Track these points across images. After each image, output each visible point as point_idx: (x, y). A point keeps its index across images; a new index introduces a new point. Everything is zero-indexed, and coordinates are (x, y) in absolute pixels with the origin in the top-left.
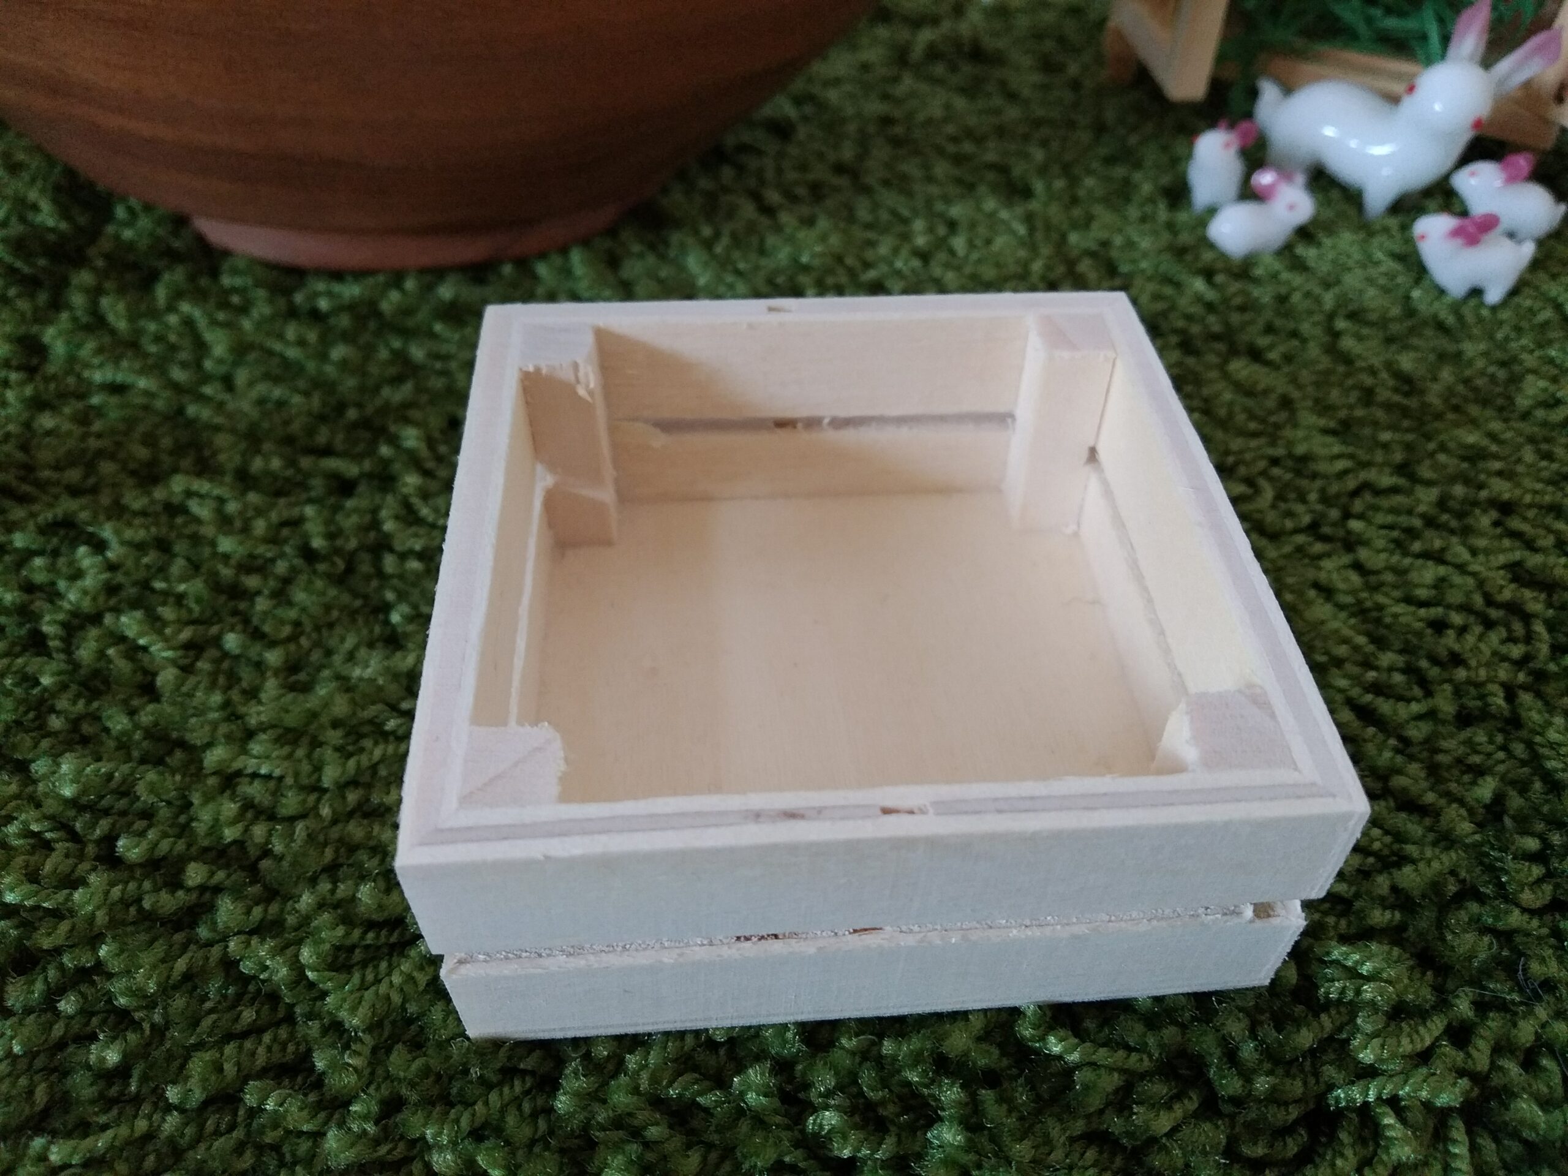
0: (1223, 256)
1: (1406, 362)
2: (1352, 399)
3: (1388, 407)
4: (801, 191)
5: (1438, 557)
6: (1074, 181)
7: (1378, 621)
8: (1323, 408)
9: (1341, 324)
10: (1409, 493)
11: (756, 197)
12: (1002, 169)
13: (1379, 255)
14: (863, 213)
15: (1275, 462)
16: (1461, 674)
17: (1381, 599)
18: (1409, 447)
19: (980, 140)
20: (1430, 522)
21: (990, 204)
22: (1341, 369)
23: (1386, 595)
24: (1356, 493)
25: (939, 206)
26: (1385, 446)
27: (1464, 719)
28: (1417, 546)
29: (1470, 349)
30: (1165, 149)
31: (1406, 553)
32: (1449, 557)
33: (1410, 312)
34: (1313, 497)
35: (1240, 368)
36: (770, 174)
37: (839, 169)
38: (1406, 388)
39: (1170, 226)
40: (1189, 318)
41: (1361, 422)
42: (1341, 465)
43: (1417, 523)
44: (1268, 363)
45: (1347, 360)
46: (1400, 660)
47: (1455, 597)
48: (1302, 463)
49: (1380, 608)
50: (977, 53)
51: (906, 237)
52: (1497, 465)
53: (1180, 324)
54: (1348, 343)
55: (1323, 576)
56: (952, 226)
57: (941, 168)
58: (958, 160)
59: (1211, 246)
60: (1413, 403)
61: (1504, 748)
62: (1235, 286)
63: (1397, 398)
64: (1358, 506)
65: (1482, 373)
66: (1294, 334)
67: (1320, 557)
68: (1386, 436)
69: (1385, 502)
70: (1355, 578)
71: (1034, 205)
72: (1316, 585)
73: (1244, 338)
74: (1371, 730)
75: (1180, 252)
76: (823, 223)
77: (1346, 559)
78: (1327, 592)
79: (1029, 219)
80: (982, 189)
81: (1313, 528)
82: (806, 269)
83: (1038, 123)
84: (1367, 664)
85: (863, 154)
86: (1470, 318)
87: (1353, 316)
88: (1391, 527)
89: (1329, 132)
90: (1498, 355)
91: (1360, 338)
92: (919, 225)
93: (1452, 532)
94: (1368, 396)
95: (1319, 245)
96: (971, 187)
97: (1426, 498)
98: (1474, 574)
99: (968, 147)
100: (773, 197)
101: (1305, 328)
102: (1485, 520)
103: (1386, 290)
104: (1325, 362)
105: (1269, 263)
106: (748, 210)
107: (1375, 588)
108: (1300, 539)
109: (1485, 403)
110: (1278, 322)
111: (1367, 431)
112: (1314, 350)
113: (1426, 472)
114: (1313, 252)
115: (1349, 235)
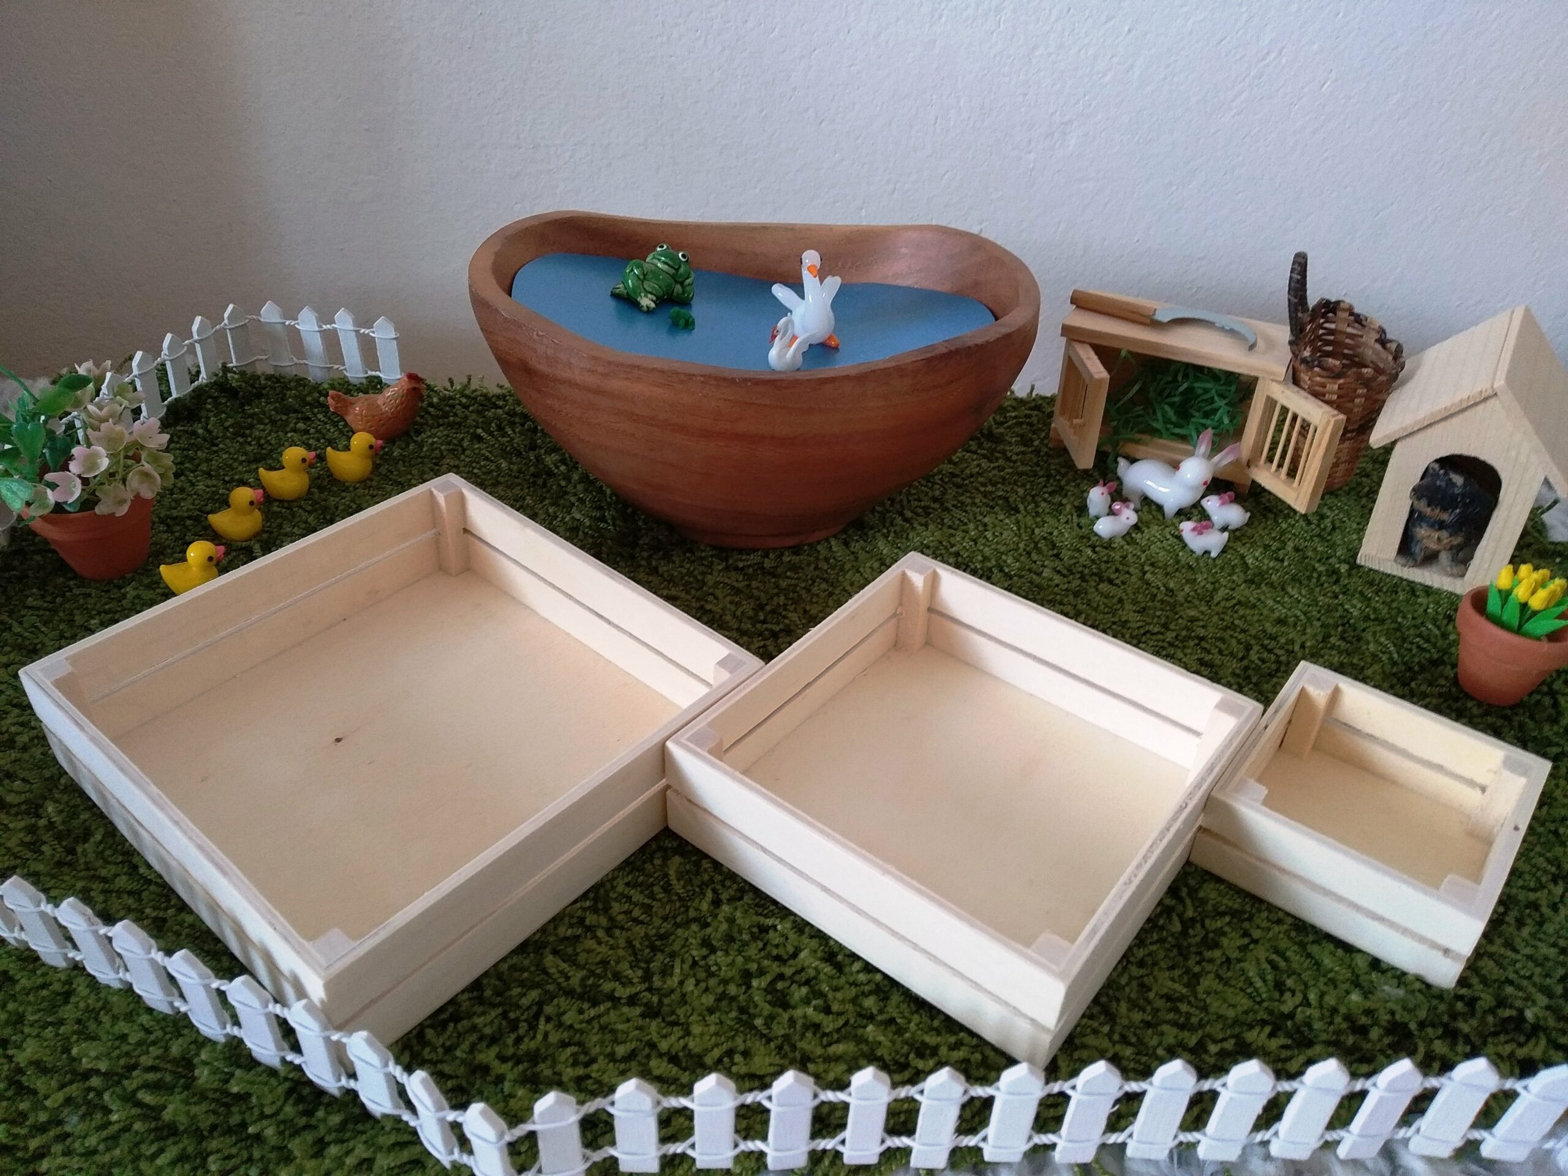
1: (1172, 585)
2: (1147, 599)
3: (1162, 601)
4: (920, 510)
6: (1037, 505)
8: (1135, 602)
11: (901, 514)
12: (1006, 499)
13: (1167, 536)
14: (947, 520)
15: (1114, 623)
18: (1167, 617)
19: (994, 485)
20: (1171, 644)
21: (1001, 516)
22: (1145, 587)
24: (1145, 634)
25: (980, 517)
29: (1199, 578)
33: (1178, 562)
35: (1104, 587)
36: (905, 503)
37: (935, 500)
38: (1170, 593)
39: (1080, 527)
40: (1084, 566)
42: (1139, 624)
43: (1166, 645)
44: (1116, 585)
45: (1148, 583)
52: (1201, 623)
53: (1080, 569)
54: (1148, 576)
56: (985, 525)
57: (979, 499)
58: (985, 495)
59: (1096, 535)
60: (1172, 600)
62: (1104, 552)
63: (1166, 598)
65: (1203, 587)
66: (1128, 573)
68: (1158, 613)
69: (1154, 637)
71: (1020, 516)
73: (1106, 575)
75: (1082, 537)
76: (931, 527)
79: (1018, 522)
80: (997, 509)
83: (1020, 474)
85: (944, 491)
86: (1202, 564)
87: (1152, 565)
90: (1210, 580)
91: (1155, 574)
92: (971, 526)
94: (1154, 597)
95: (1143, 533)
96: (992, 508)
99: (990, 488)
100: (908, 514)
101: (1132, 570)
103: (1168, 552)
104: (1138, 584)
106: (899, 520)
109: (1202, 599)
110: (1121, 568)
111: (1151, 612)
112: (1134, 579)
113: (1172, 626)
114: (1139, 535)
115: (1156, 527)
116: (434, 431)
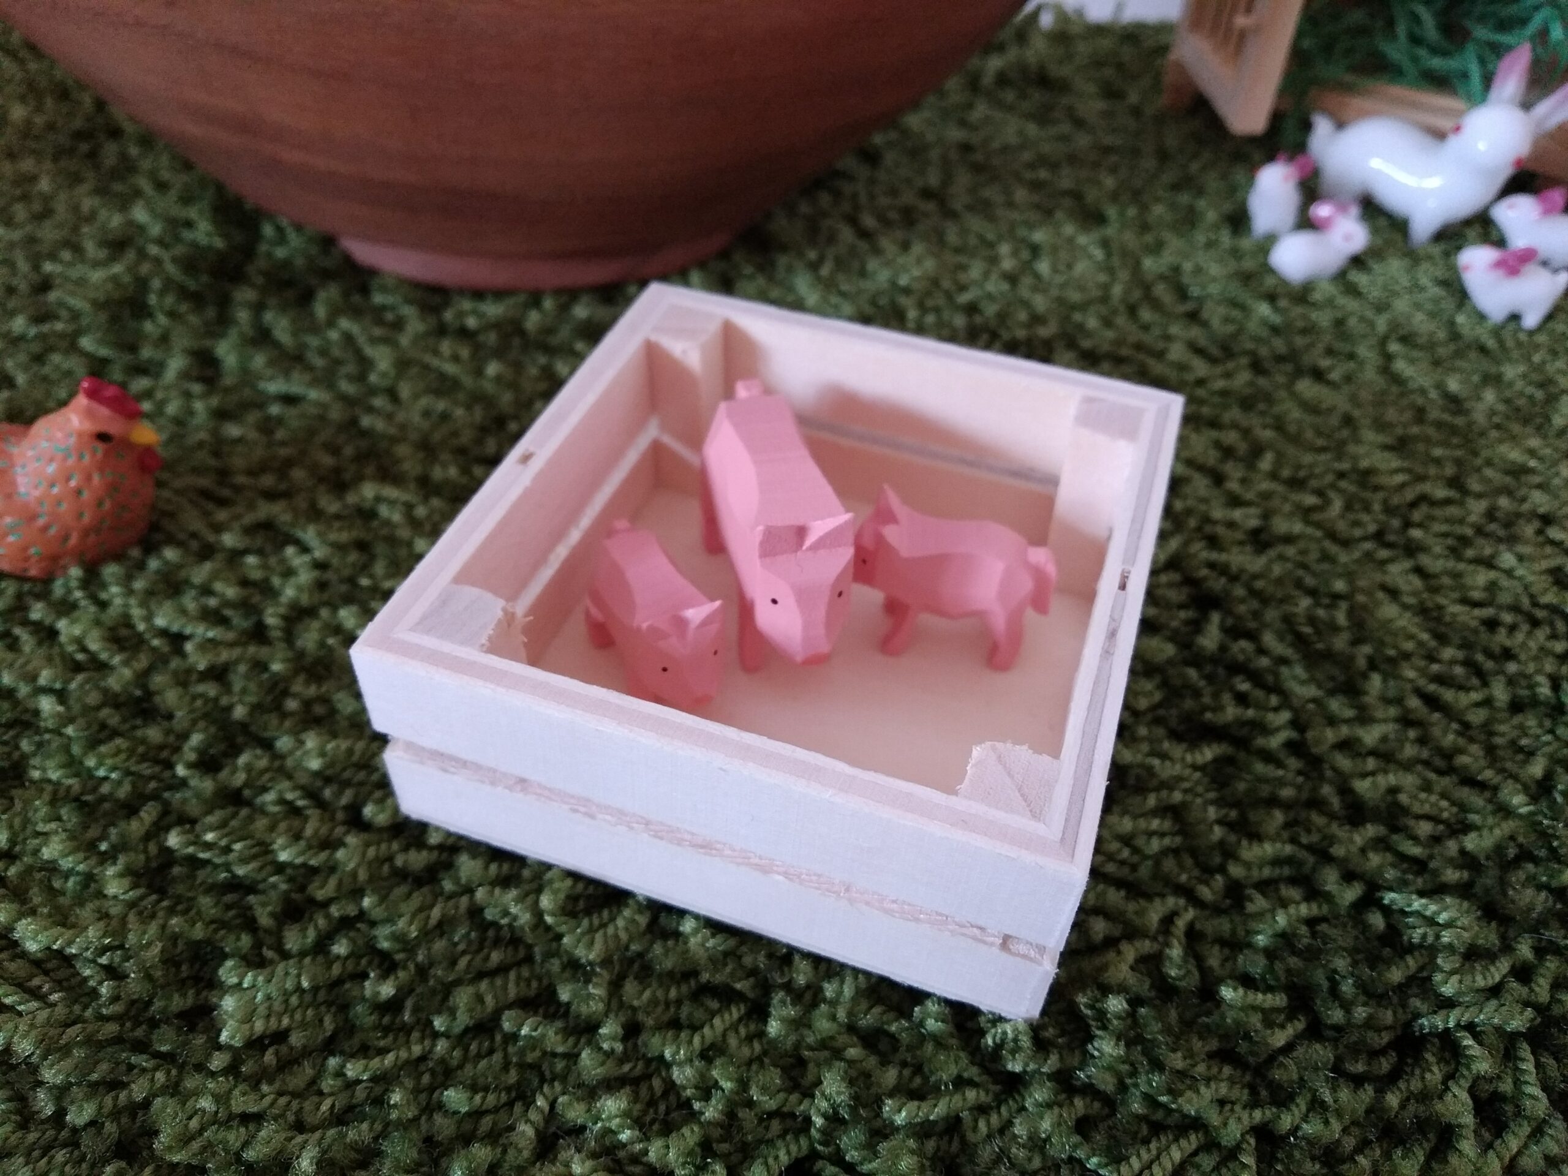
0: (1283, 282)
1: (1454, 385)
2: (1407, 417)
3: (1439, 425)
4: (893, 215)
5: (1489, 563)
6: (1144, 208)
7: (1438, 620)
8: (1381, 425)
9: (1394, 347)
10: (1461, 504)
11: (853, 220)
12: (1077, 196)
13: (1424, 281)
14: (952, 237)
15: (1341, 475)
16: (1512, 667)
17: (1441, 600)
18: (1458, 462)
19: (1054, 166)
21: (1069, 229)
22: (1395, 389)
23: (1446, 597)
24: (1413, 505)
25: (1022, 232)
26: (1438, 461)
27: (1516, 707)
28: (1470, 553)
29: (1511, 372)
30: (1224, 177)
31: (1459, 558)
32: (1496, 562)
33: (1455, 335)
34: (1377, 507)
35: (1306, 387)
36: (863, 199)
37: (927, 194)
38: (1452, 406)
39: (1236, 253)
40: (1258, 340)
41: (1416, 439)
42: (1400, 478)
43: (1469, 532)
44: (1330, 384)
45: (1400, 381)
46: (1460, 655)
47: (1504, 598)
48: (1365, 477)
49: (1440, 608)
50: (1043, 80)
51: (994, 260)
52: (1537, 479)
53: (1249, 345)
54: (1400, 365)
55: (1388, 579)
56: (1035, 250)
57: (1021, 195)
58: (1036, 186)
60: (1460, 421)
61: (1551, 731)
62: (1298, 310)
63: (1446, 417)
64: (1417, 516)
65: (1521, 394)
66: (1351, 356)
67: (1383, 563)
68: (1438, 452)
69: (1440, 513)
70: (1417, 582)
71: (1110, 231)
72: (1384, 587)
73: (1307, 360)
74: (1437, 716)
75: (1246, 278)
76: (918, 248)
77: (1407, 564)
78: (1393, 593)
79: (1105, 244)
80: (1059, 215)
81: (1379, 536)
82: (907, 291)
83: (1107, 150)
84: (1431, 658)
85: (948, 179)
86: (1510, 343)
87: (1405, 340)
88: (1445, 535)
89: (1376, 163)
90: (1535, 377)
91: (1412, 361)
92: (1004, 249)
93: (1500, 540)
94: (1420, 415)
96: (1049, 213)
97: (1477, 508)
98: (1520, 579)
99: (1043, 174)
100: (869, 221)
101: (1361, 350)
102: (1529, 530)
103: (1432, 315)
104: (1380, 382)
105: (1326, 290)
106: (847, 234)
107: (1435, 590)
108: (1368, 546)
109: (1526, 421)
110: (1337, 345)
111: (1421, 447)
112: (1370, 373)
113: (1474, 485)
114: (1367, 280)
115: (1397, 262)
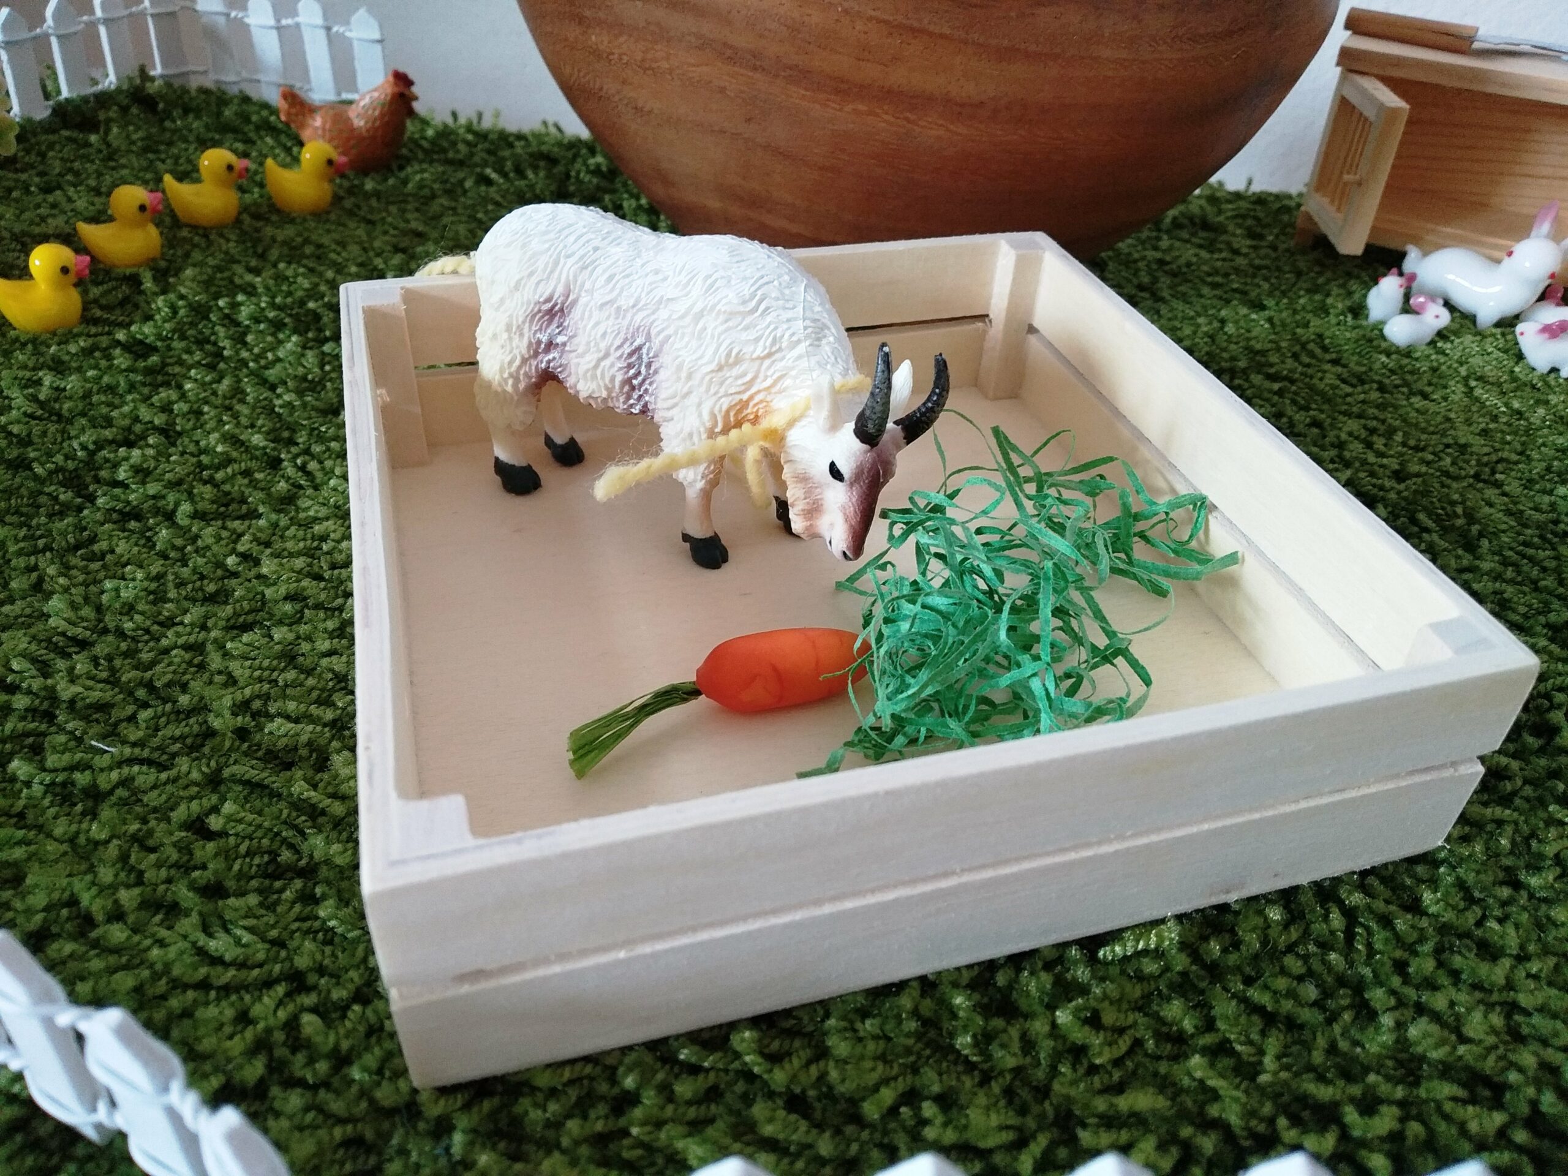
1: (1516, 405)
2: (1487, 420)
5: (1550, 493)
6: (1292, 300)
7: (1520, 516)
8: (1468, 422)
9: (1473, 383)
12: (1244, 293)
13: (1490, 349)
15: (1448, 446)
17: (1521, 508)
18: (1523, 444)
19: (1226, 275)
21: (1244, 311)
22: (1476, 404)
23: (1524, 507)
24: (1498, 462)
25: (1212, 311)
28: (1537, 487)
29: (1553, 399)
30: (1343, 286)
33: (1514, 379)
39: (1359, 328)
42: (1486, 450)
43: (1535, 477)
44: (1433, 400)
45: (1480, 401)
46: (1537, 532)
48: (1463, 448)
49: (1522, 512)
53: (1377, 378)
54: (1478, 392)
55: (1486, 497)
56: (1223, 322)
57: (1206, 290)
58: (1215, 286)
60: (1522, 423)
62: (1405, 361)
63: (1513, 420)
64: (1500, 467)
66: (1446, 387)
67: (1481, 489)
68: (1508, 438)
69: (1515, 467)
70: (1504, 499)
71: (1271, 313)
72: (1483, 500)
73: (1416, 388)
75: (1370, 342)
77: (1497, 491)
78: (1491, 505)
79: (1270, 320)
80: (1235, 302)
81: (1477, 476)
83: (1259, 268)
84: (1519, 534)
85: (1155, 280)
86: (1552, 383)
87: (1479, 379)
88: (1520, 478)
91: (1486, 391)
94: (1496, 419)
95: (1452, 342)
96: (1228, 301)
97: (1539, 468)
99: (1219, 279)
101: (1452, 384)
103: (1497, 367)
104: (1466, 400)
107: (1517, 503)
108: (1470, 480)
110: (1435, 380)
111: (1498, 435)
112: (1459, 396)
114: (1449, 345)
115: (1469, 337)
116: (425, 166)
